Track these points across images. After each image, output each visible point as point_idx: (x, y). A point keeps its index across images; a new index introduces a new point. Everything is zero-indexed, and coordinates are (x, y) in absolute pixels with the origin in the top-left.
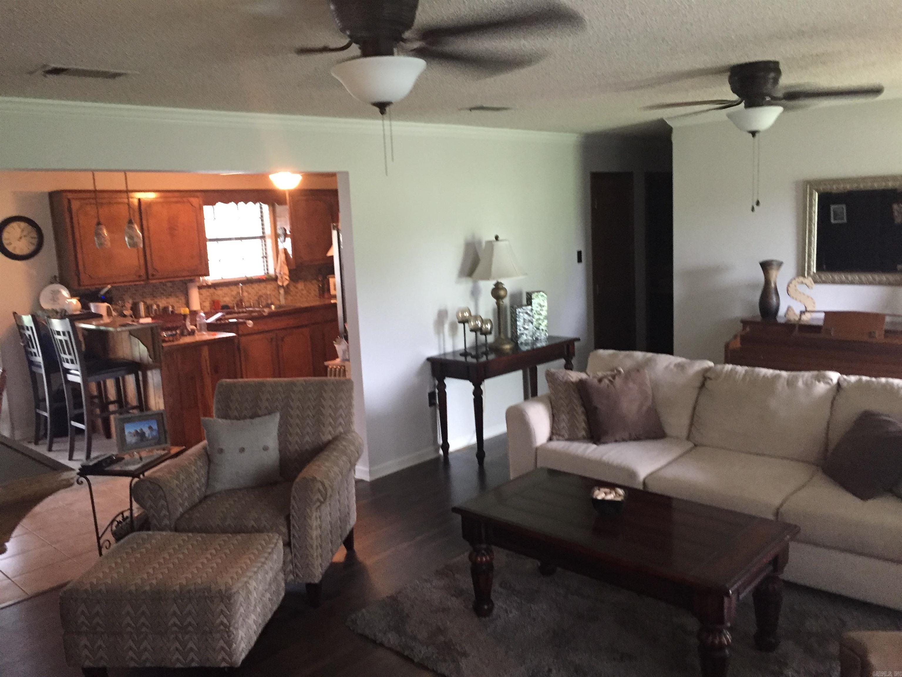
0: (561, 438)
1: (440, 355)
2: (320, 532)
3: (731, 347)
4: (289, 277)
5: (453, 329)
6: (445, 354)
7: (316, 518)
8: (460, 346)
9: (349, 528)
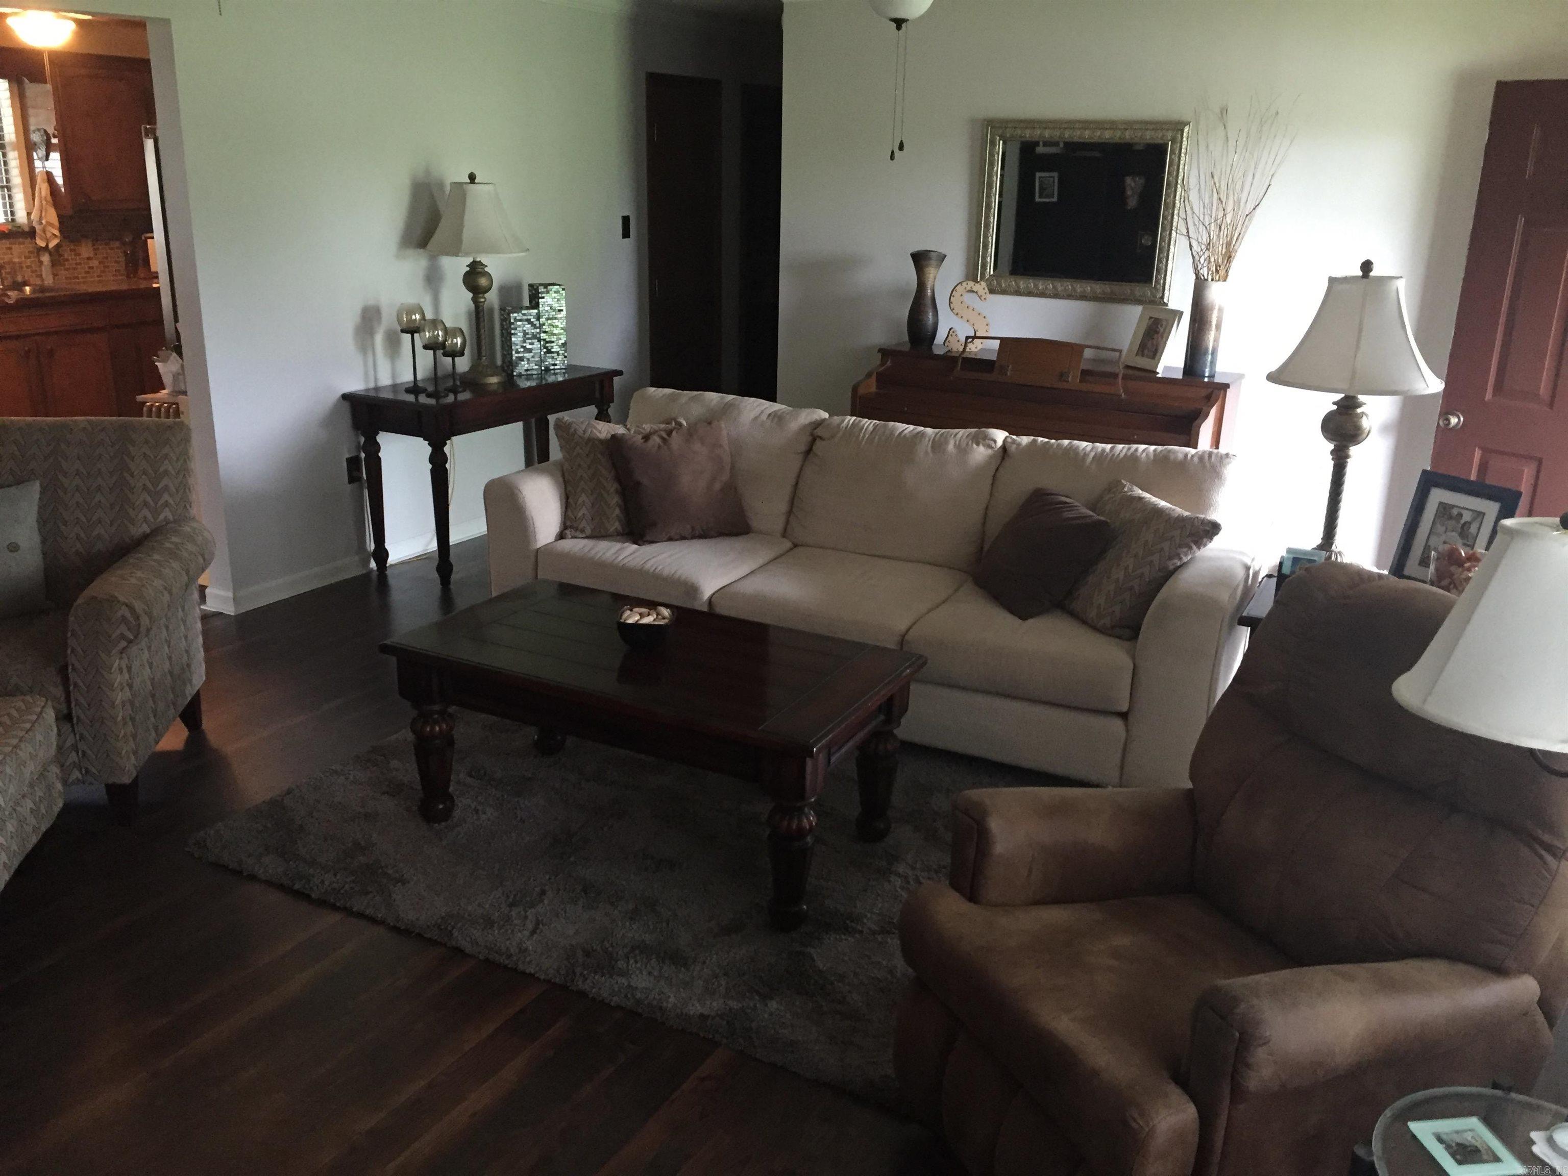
0: (578, 534)
1: (367, 390)
2: (129, 694)
3: (862, 391)
4: (60, 231)
5: (393, 344)
6: (377, 389)
7: (121, 670)
8: (407, 377)
9: (190, 692)
